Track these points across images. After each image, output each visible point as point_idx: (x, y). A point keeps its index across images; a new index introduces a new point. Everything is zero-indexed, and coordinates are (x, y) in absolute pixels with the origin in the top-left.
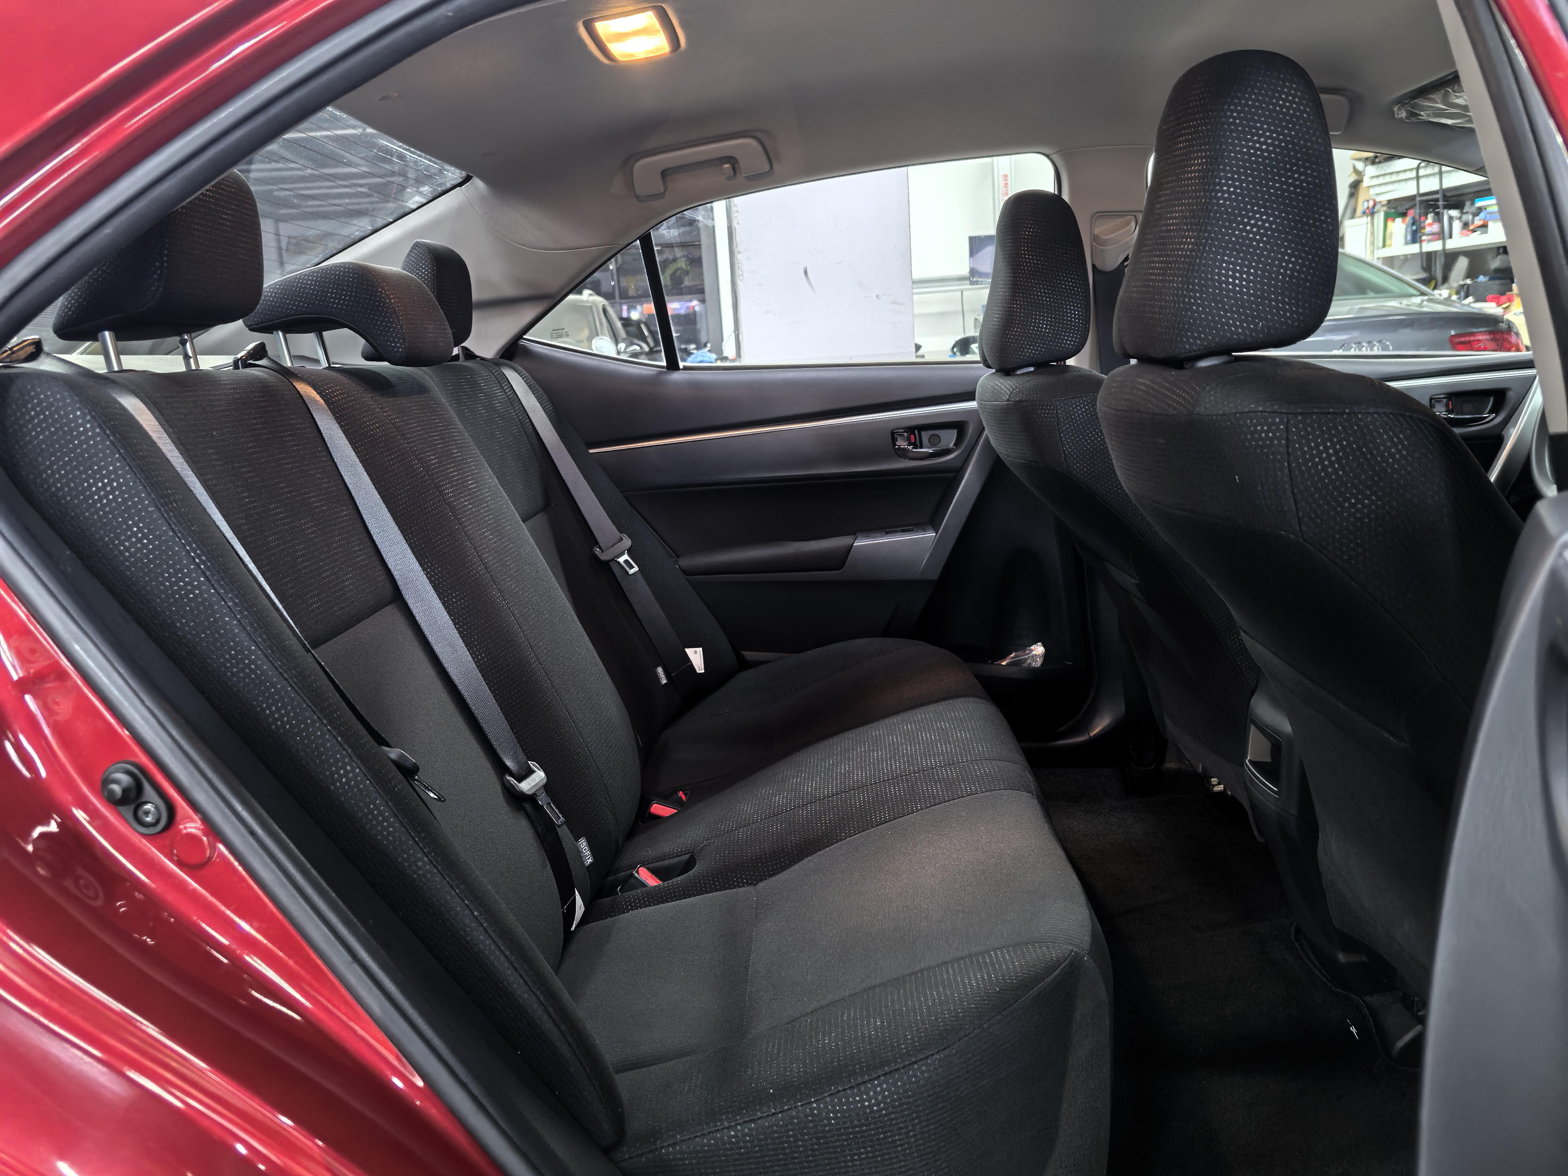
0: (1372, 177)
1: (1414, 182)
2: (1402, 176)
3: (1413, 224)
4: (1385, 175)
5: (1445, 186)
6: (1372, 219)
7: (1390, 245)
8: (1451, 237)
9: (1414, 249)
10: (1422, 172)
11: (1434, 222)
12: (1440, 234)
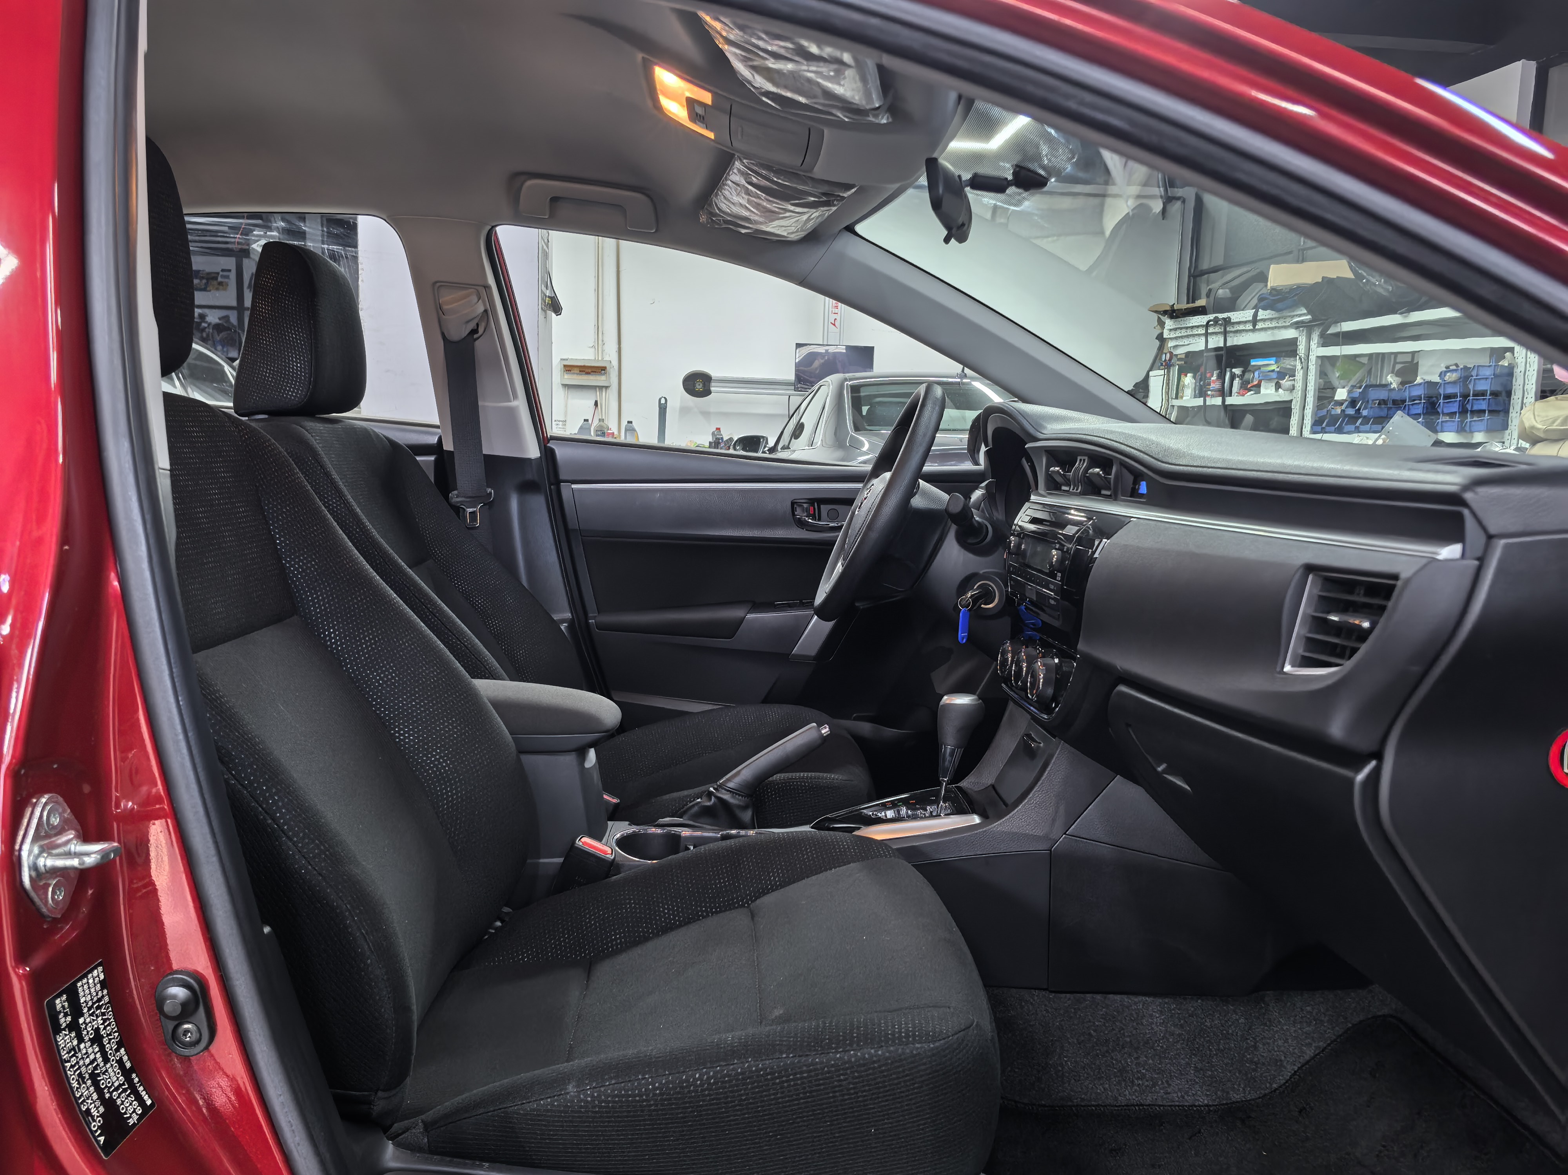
0: (1171, 330)
1: (1203, 339)
2: (1195, 332)
3: (1201, 380)
4: (1181, 328)
5: (1228, 344)
6: (1169, 372)
7: (1182, 397)
8: (1230, 395)
9: (1199, 402)
10: (1211, 330)
11: (1217, 379)
12: (1219, 391)
